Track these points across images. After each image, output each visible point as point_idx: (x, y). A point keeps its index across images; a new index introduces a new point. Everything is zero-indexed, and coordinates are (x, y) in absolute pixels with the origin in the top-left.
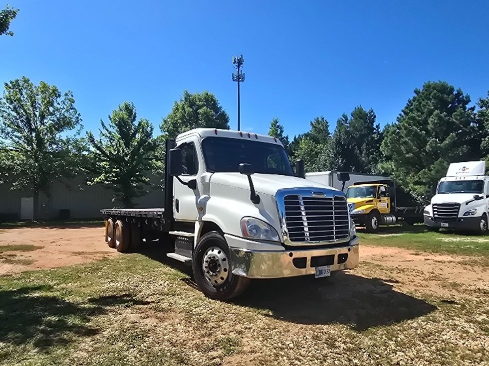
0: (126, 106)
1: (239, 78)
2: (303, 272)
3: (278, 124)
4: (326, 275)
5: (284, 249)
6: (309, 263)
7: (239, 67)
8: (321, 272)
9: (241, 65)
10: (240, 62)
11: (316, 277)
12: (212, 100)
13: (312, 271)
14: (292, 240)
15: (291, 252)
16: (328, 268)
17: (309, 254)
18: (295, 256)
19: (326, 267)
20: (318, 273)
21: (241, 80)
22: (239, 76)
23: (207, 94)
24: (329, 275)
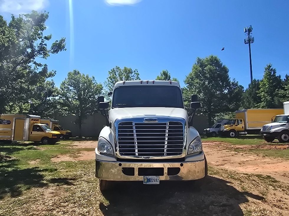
0: (164, 72)
1: (250, 41)
2: (131, 178)
3: (271, 68)
4: (154, 183)
5: (116, 160)
6: (136, 172)
7: (249, 34)
8: (149, 180)
9: (251, 32)
10: (250, 30)
11: (144, 183)
12: (216, 59)
13: (141, 178)
14: (122, 154)
15: (121, 163)
16: (157, 178)
17: (136, 166)
18: (123, 166)
19: (154, 177)
20: (146, 181)
21: (251, 42)
22: (249, 40)
23: (212, 57)
24: (158, 183)
